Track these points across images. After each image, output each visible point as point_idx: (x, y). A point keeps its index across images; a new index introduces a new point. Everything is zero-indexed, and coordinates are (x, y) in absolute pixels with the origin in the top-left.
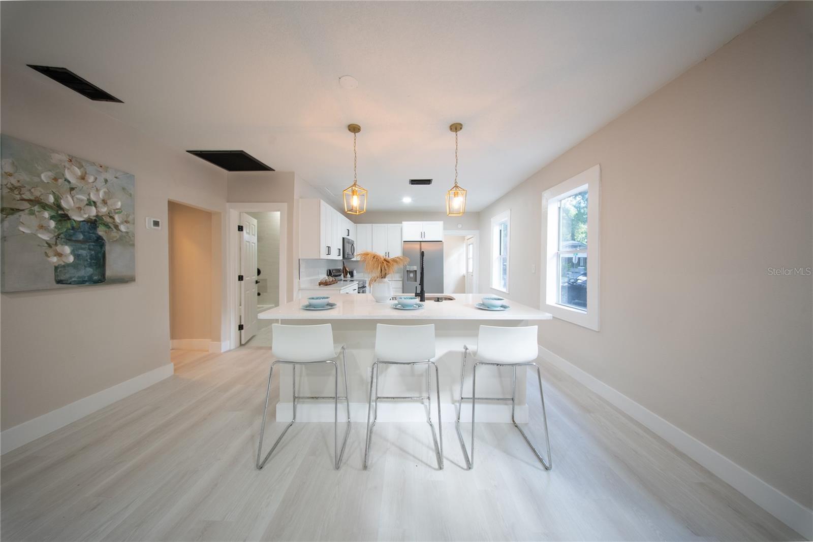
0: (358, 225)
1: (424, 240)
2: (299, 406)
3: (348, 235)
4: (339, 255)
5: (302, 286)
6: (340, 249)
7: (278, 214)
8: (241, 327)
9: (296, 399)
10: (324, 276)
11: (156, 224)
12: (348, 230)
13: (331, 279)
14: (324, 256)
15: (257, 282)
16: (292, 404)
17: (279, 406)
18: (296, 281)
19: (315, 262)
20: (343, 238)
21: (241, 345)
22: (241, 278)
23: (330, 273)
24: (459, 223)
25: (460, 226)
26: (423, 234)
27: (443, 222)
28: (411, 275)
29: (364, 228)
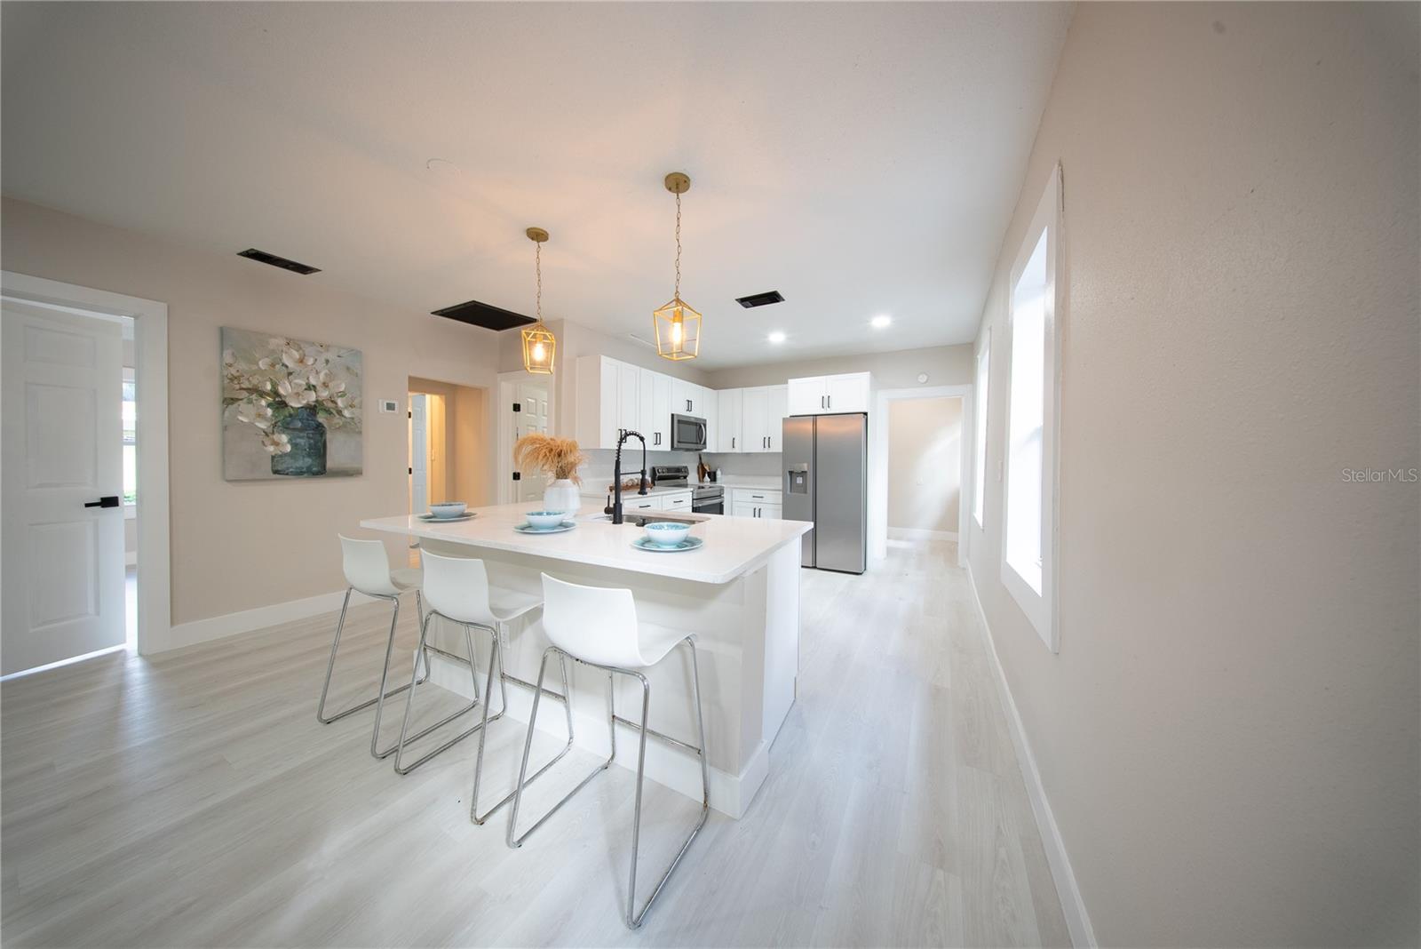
1: (826, 412)
3: (689, 410)
4: (659, 444)
6: (658, 434)
11: (392, 406)
12: (690, 402)
20: (674, 416)
22: (517, 476)
24: (921, 373)
25: (923, 378)
26: (826, 401)
27: (872, 372)
28: (799, 480)
29: (730, 395)
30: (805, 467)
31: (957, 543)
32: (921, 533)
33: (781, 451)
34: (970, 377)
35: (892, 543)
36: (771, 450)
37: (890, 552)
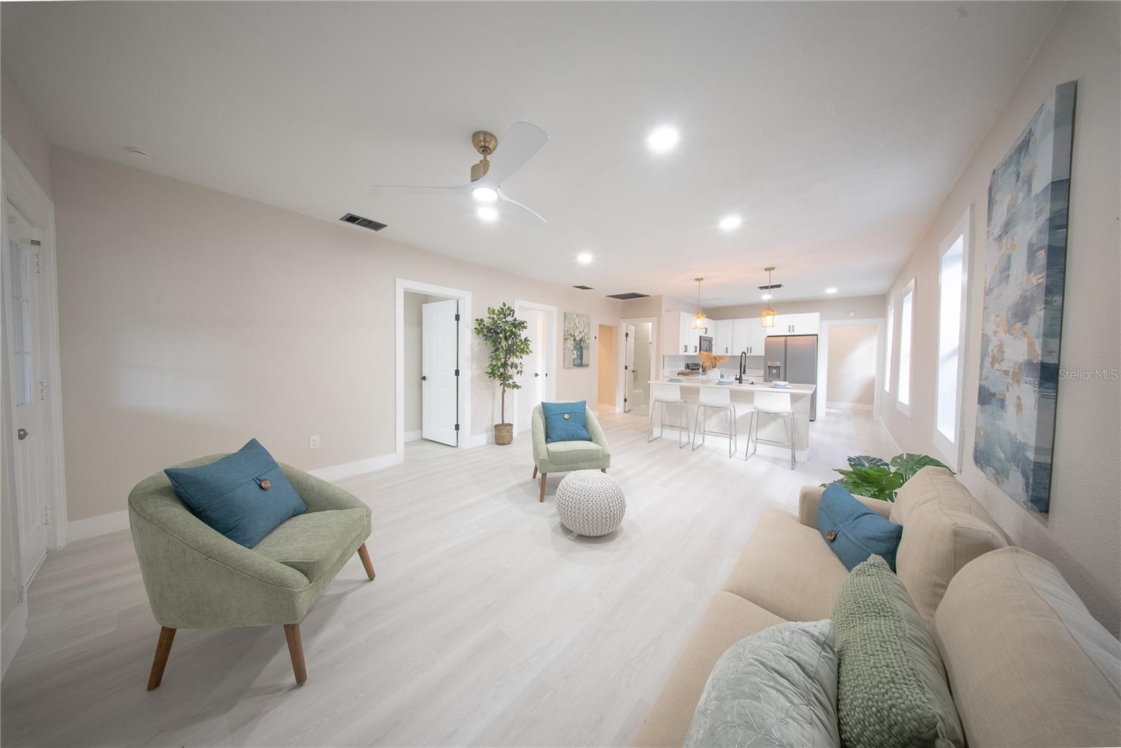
0: (718, 321)
1: (793, 334)
2: (664, 430)
3: (706, 333)
4: (696, 351)
5: (665, 375)
6: (696, 347)
7: (650, 324)
8: (625, 400)
9: (663, 426)
10: (682, 368)
11: (596, 338)
12: (706, 329)
13: (687, 371)
14: (682, 353)
15: (633, 371)
16: (660, 429)
17: (654, 429)
18: (661, 370)
19: (675, 358)
20: (700, 337)
21: (625, 412)
22: (626, 368)
23: (688, 366)
24: (850, 312)
25: (852, 314)
26: (791, 328)
27: (821, 313)
28: (774, 371)
29: (725, 324)
30: (778, 364)
31: (872, 411)
32: (845, 405)
33: (763, 354)
34: (883, 314)
35: (827, 410)
36: (752, 354)
37: (827, 414)
